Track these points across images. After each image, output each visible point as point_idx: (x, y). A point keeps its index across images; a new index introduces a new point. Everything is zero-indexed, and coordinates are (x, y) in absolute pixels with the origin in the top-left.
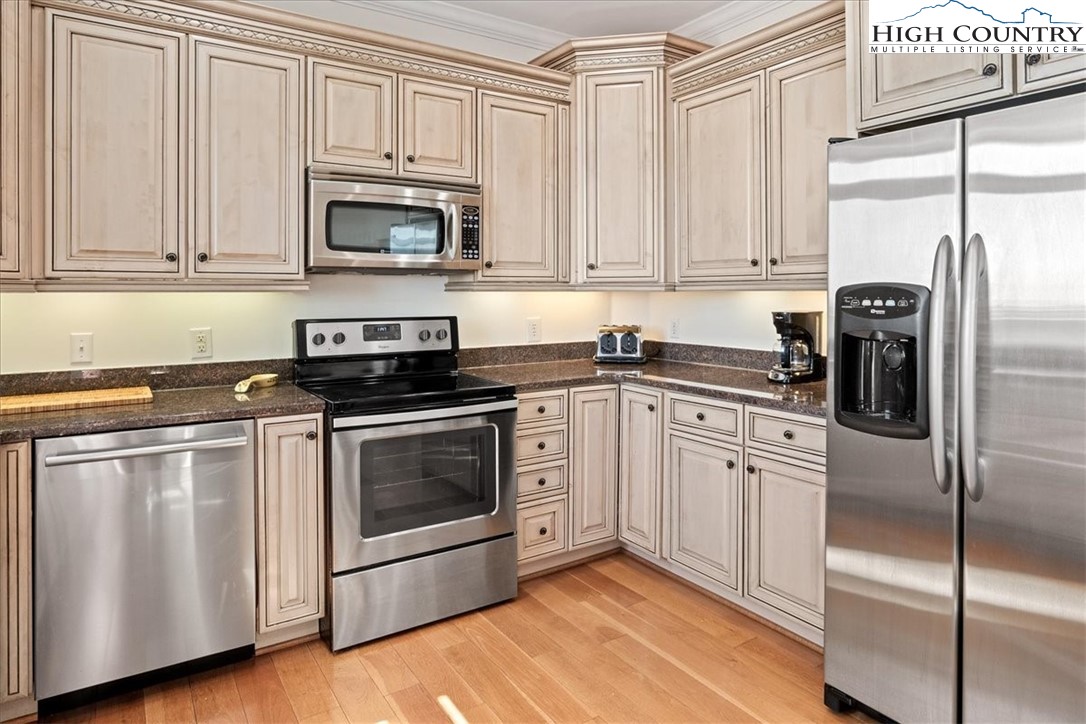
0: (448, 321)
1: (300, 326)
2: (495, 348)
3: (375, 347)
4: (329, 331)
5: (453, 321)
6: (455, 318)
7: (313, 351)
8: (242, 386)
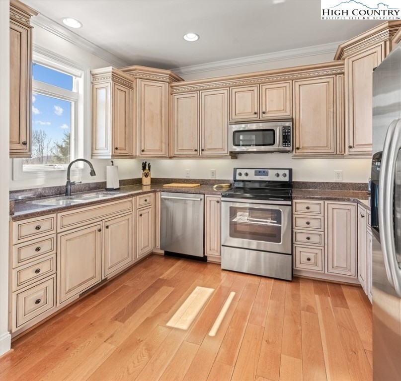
0: (288, 170)
1: (235, 170)
2: (315, 183)
3: (258, 178)
4: (243, 172)
5: (291, 171)
6: (292, 169)
7: (238, 178)
8: (215, 186)
